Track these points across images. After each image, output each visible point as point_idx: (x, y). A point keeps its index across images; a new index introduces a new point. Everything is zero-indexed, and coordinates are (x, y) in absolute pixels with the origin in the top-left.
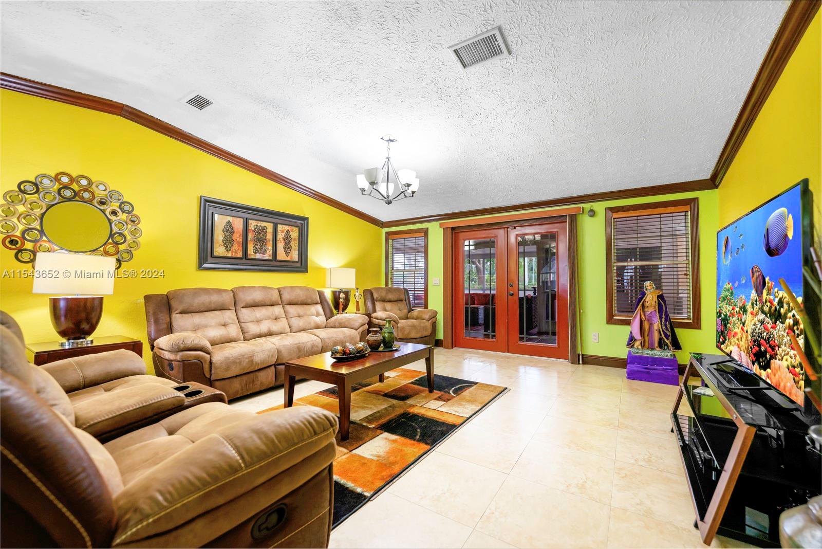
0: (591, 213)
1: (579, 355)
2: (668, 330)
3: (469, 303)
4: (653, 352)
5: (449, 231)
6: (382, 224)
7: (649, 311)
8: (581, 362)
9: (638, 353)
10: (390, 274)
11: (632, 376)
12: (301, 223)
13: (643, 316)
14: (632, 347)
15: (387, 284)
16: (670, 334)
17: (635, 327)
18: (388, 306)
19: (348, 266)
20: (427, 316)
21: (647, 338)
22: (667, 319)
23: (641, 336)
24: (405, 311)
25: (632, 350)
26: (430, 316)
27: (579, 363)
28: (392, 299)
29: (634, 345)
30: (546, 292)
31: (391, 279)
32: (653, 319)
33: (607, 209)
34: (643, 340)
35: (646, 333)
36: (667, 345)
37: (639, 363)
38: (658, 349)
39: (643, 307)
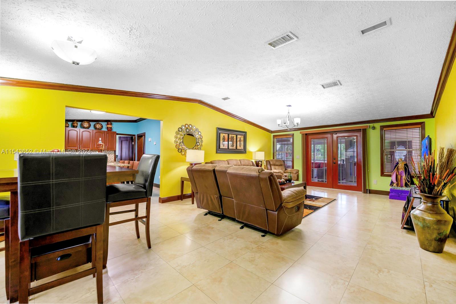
0: (373, 128)
1: (367, 190)
2: (409, 179)
3: (314, 167)
4: (402, 188)
5: (305, 135)
6: (271, 132)
7: (400, 171)
8: (368, 193)
9: (395, 188)
10: (275, 153)
11: (391, 197)
12: (244, 134)
13: (397, 173)
14: (392, 186)
15: (274, 158)
16: (410, 181)
17: (394, 178)
18: (277, 167)
19: (260, 150)
20: (295, 172)
21: (399, 182)
22: (409, 174)
23: (396, 181)
24: (284, 170)
25: (393, 187)
26: (296, 172)
27: (367, 193)
28: (278, 165)
29: (393, 185)
30: (350, 162)
31: (276, 156)
32: (402, 174)
33: (381, 126)
34: (397, 183)
35: (399, 181)
36: (409, 185)
37: (395, 193)
38: (405, 187)
39: (398, 169)
